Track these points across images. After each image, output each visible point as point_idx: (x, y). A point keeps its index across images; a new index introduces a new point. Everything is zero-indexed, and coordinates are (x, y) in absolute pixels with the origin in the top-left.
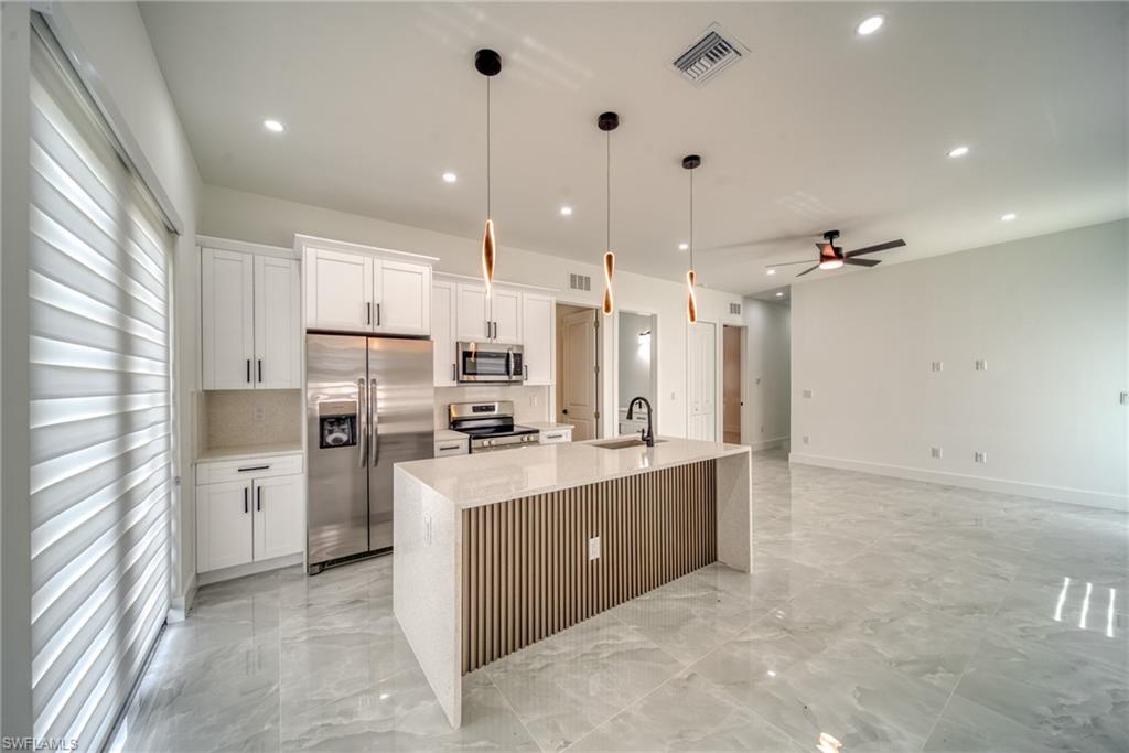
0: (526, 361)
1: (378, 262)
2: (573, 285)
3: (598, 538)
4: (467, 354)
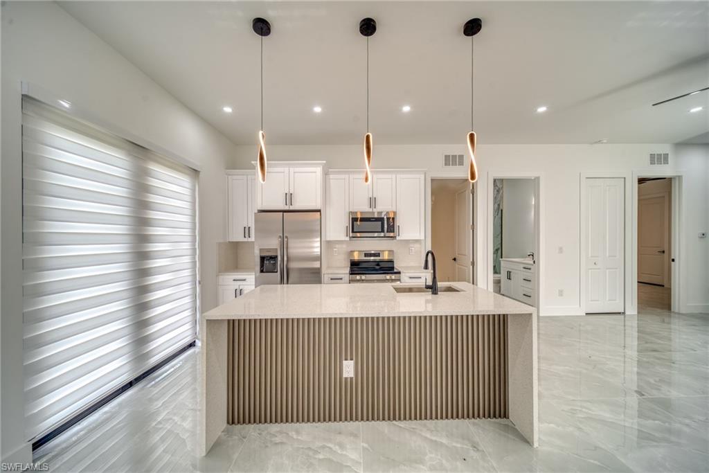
0: (397, 223)
1: (292, 169)
2: (447, 164)
3: (352, 362)
4: (354, 220)
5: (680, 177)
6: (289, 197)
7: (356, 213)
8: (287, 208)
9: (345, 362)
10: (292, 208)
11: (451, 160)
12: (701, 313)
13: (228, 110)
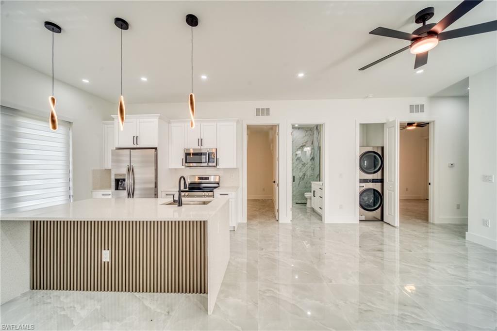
0: (217, 156)
2: (257, 115)
3: (108, 251)
4: (187, 154)
5: (433, 121)
6: (136, 139)
7: (189, 149)
8: (135, 146)
9: (103, 251)
10: (138, 146)
11: (260, 112)
12: (450, 224)
13: (86, 81)
